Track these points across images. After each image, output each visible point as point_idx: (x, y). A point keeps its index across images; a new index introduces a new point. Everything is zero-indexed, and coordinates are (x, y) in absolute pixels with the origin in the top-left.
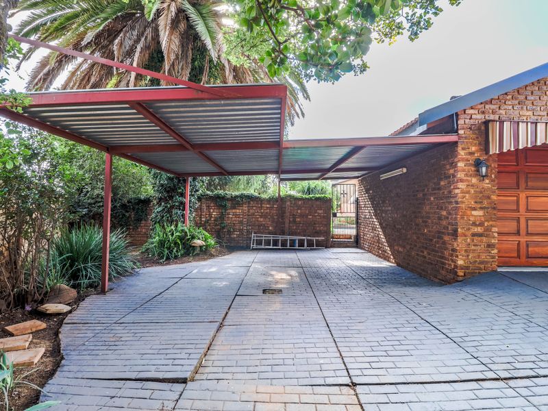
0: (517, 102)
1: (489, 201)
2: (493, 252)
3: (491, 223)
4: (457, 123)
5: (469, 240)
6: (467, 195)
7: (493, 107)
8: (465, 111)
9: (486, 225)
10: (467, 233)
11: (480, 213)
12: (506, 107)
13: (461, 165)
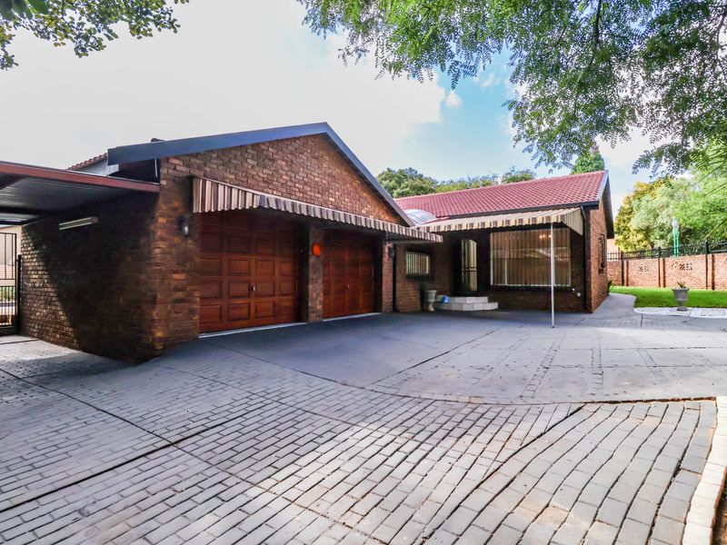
0: (221, 162)
1: (192, 263)
2: (194, 318)
3: (193, 287)
4: (158, 170)
5: (169, 308)
6: (168, 256)
7: (198, 162)
8: (168, 159)
9: (188, 289)
10: (168, 299)
11: (182, 276)
12: (211, 165)
13: (162, 220)
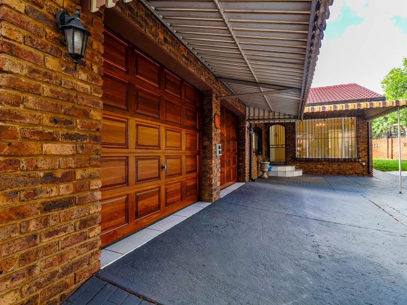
1: (87, 121)
2: (91, 235)
3: (90, 170)
9: (78, 177)
10: (27, 206)
11: (67, 148)
